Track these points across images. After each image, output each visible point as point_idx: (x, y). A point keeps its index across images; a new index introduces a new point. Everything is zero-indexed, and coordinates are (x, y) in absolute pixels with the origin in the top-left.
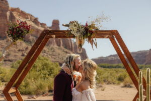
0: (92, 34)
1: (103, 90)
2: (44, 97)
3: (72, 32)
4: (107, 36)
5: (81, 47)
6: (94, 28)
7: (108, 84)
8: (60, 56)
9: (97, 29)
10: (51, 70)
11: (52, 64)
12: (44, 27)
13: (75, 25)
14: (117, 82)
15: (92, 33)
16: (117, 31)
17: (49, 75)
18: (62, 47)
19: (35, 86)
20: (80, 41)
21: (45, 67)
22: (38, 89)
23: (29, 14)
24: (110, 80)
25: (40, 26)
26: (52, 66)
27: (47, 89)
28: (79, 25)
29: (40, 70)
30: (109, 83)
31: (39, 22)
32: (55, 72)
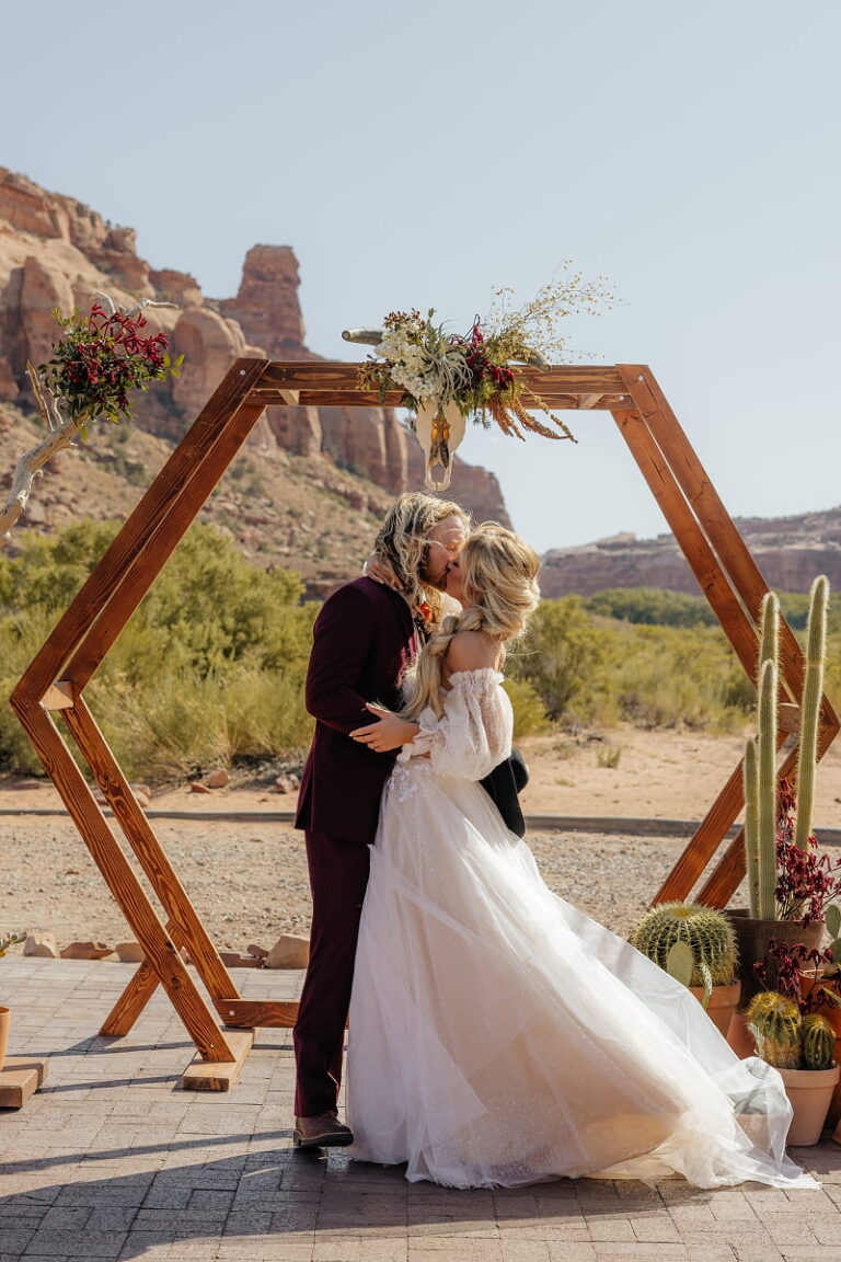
0: (503, 387)
1: (612, 764)
2: (201, 797)
3: (398, 376)
4: (595, 398)
5: (446, 459)
6: (519, 353)
7: (649, 728)
8: (306, 532)
9: (535, 360)
10: (243, 617)
11: (255, 581)
12: (184, 305)
13: (413, 337)
14: (716, 713)
15: (503, 379)
16: (644, 370)
17: (234, 652)
18: (316, 457)
19: (138, 726)
20: (442, 426)
21: (202, 598)
22: (160, 742)
23: (62, 200)
24: (665, 700)
25: (151, 290)
26: (250, 594)
27: (222, 745)
28: (432, 333)
29: (171, 621)
30: (657, 721)
31: (139, 265)
32: (274, 632)
